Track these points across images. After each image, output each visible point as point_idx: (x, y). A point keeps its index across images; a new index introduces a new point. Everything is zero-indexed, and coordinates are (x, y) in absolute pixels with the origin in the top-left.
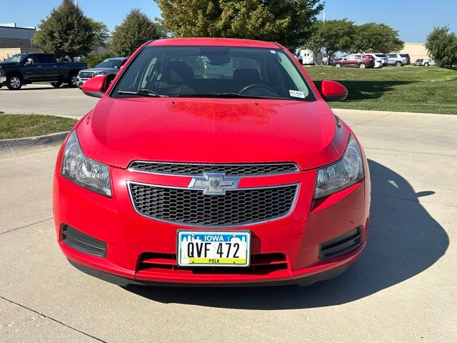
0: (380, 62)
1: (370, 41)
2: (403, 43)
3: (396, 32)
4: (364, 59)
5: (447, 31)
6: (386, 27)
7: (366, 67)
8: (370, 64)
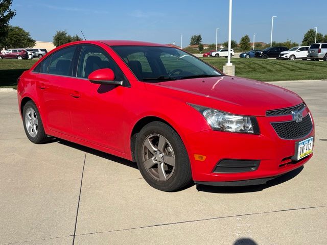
0: (31, 55)
1: (11, 40)
2: (35, 41)
3: (28, 34)
4: (20, 53)
5: (66, 34)
6: (21, 30)
7: (23, 59)
8: (25, 57)
